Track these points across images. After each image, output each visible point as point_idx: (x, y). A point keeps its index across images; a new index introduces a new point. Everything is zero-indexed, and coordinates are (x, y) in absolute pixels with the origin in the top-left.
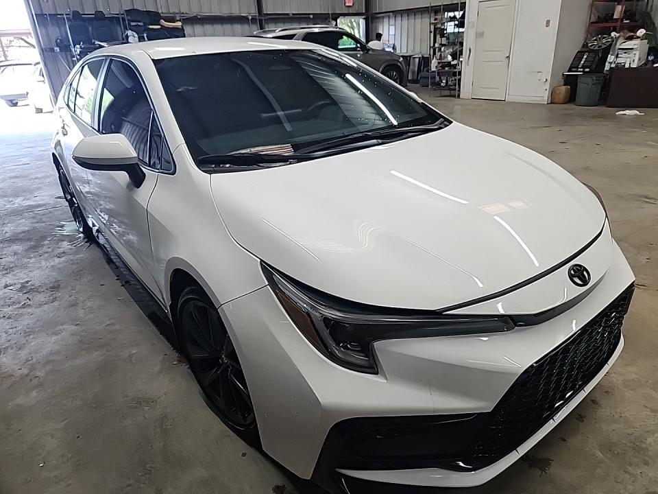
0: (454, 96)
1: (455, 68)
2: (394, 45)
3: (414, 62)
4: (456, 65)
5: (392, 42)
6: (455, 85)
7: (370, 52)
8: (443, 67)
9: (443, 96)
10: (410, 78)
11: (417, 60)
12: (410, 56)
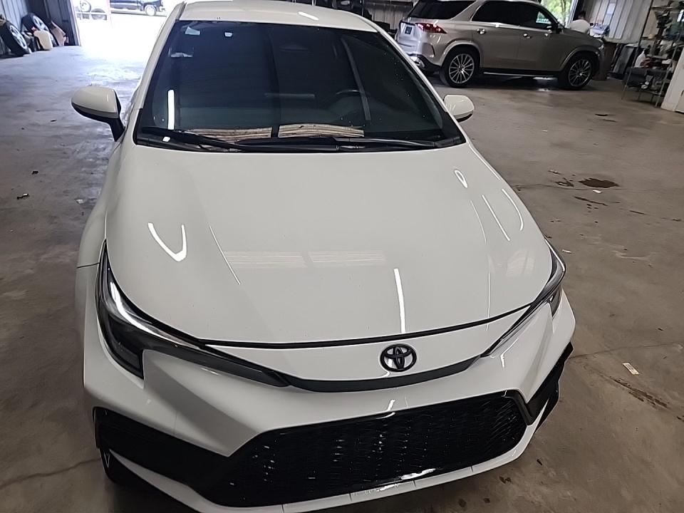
0: (654, 104)
1: (665, 69)
2: (608, 28)
3: (627, 52)
4: (668, 65)
5: (606, 23)
6: (659, 91)
7: (562, 32)
8: (650, 65)
9: (642, 102)
10: (615, 70)
11: (631, 50)
12: (624, 45)
